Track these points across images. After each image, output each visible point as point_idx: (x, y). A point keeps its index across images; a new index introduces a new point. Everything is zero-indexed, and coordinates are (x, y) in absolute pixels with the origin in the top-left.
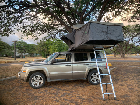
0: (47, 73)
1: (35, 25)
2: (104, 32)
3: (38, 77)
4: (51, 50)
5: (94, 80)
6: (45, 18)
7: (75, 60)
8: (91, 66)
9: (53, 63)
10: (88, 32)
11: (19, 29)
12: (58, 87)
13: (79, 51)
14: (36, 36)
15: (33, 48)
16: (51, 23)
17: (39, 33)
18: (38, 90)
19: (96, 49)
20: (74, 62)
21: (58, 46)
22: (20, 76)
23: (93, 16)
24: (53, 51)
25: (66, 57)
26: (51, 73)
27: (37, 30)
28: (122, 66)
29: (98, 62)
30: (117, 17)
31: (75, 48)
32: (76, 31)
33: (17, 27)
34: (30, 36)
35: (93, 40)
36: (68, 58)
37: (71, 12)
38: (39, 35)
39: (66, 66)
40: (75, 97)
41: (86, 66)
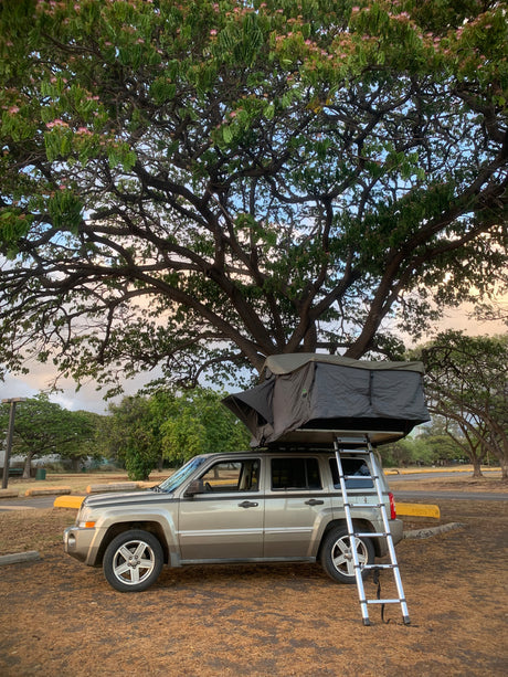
0: (170, 532)
1: (115, 333)
2: (359, 391)
3: (136, 545)
4: (173, 438)
5: (345, 564)
6: (160, 310)
7: (275, 486)
8: (333, 509)
9: (192, 495)
10: (310, 391)
11: (48, 352)
12: (208, 589)
13: (288, 451)
14: (112, 378)
15: (87, 433)
16: (180, 326)
17: (128, 367)
18: (136, 595)
19: (342, 446)
20: (269, 492)
21: (205, 423)
22: (72, 541)
23: (357, 300)
24: (182, 445)
25: (238, 472)
26: (184, 533)
27: (117, 355)
28: (494, 520)
29: (349, 495)
30: (457, 305)
31: (272, 440)
32: (274, 381)
33: (39, 343)
34: (85, 379)
35: (325, 416)
36: (247, 479)
37: (264, 291)
38: (127, 376)
39: (240, 505)
40: (269, 616)
41: (313, 508)
